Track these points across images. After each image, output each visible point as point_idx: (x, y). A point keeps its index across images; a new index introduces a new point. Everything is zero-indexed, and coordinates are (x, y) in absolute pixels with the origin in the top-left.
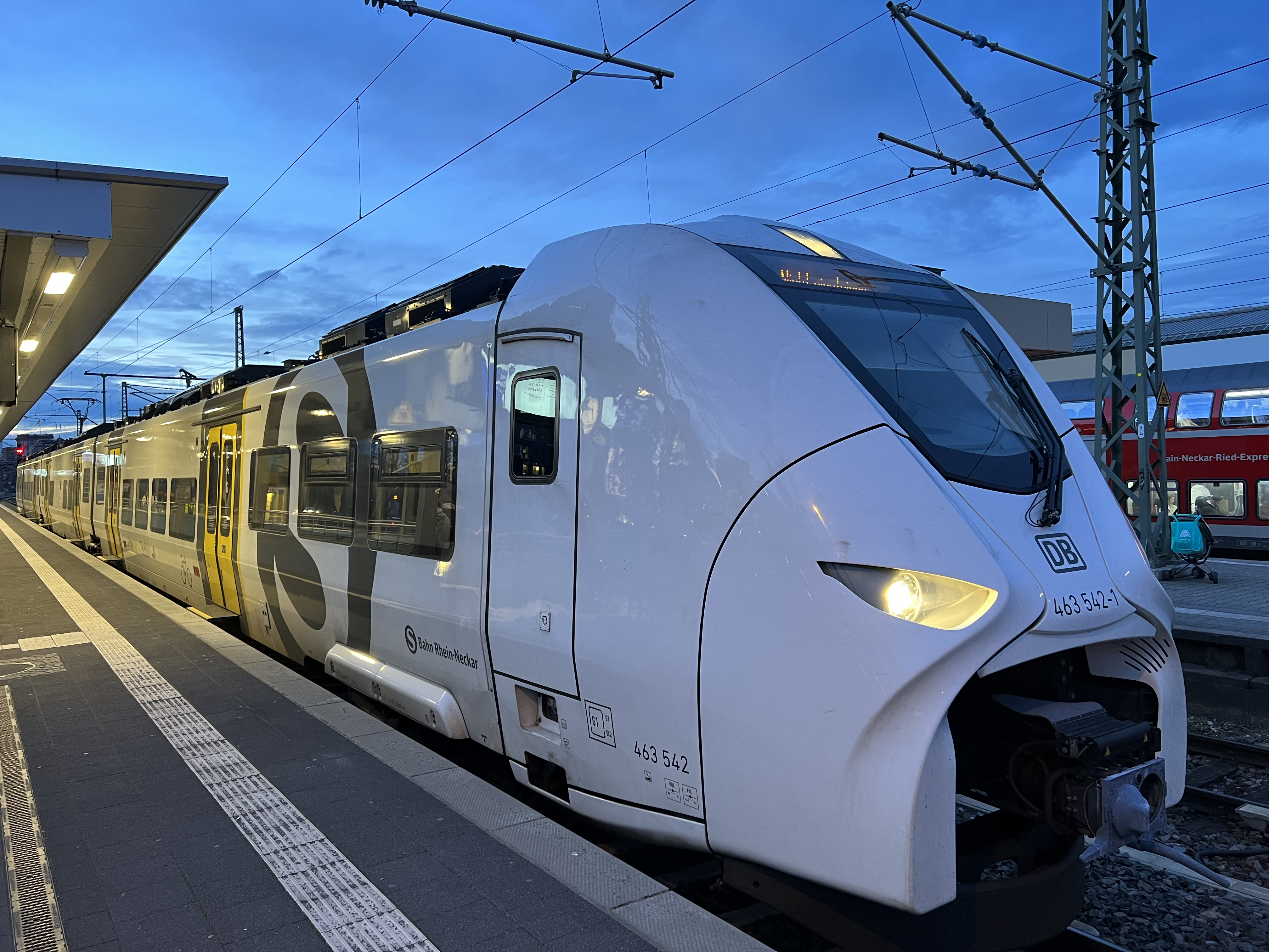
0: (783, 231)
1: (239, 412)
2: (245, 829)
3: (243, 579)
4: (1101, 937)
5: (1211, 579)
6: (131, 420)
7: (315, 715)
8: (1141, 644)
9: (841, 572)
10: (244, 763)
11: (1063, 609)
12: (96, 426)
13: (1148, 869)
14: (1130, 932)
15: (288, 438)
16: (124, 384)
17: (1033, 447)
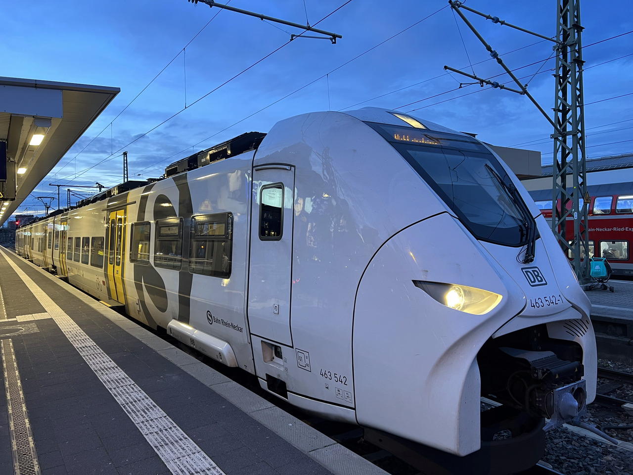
0: (396, 115)
1: (126, 204)
2: (127, 411)
3: (128, 288)
4: (553, 469)
5: (610, 290)
6: (72, 208)
7: (162, 354)
8: (574, 322)
9: (424, 285)
10: (127, 378)
11: (535, 305)
12: (55, 211)
13: (577, 435)
14: (568, 466)
15: (149, 217)
16: (69, 190)
17: (520, 224)
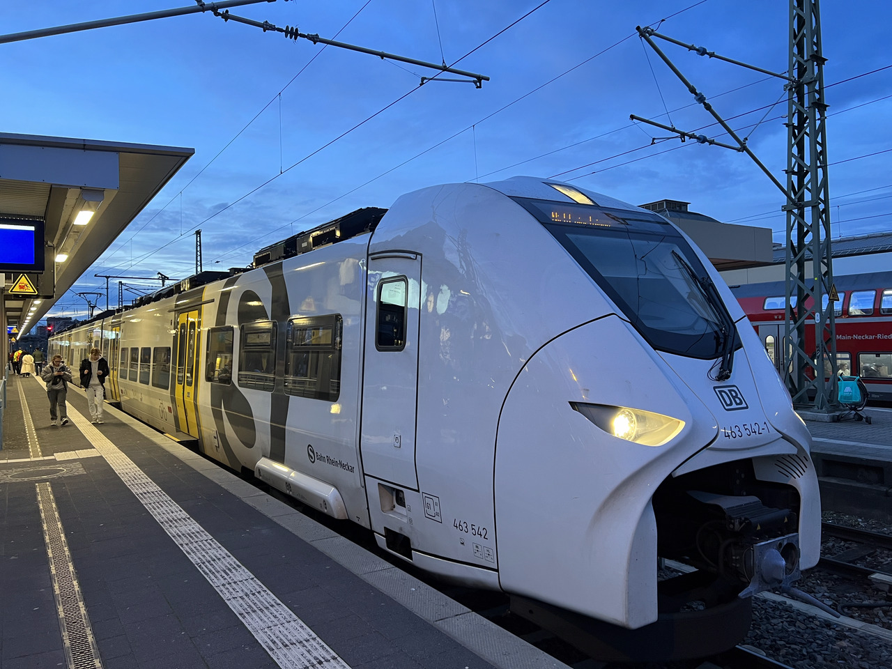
0: (555, 186)
1: (200, 303)
2: (204, 571)
3: (202, 416)
4: (767, 656)
5: (867, 421)
6: (127, 308)
7: (248, 502)
8: (789, 459)
9: (584, 409)
10: (202, 531)
11: (730, 434)
12: (101, 312)
13: (805, 614)
14: (787, 654)
15: (232, 321)
16: (120, 282)
17: (716, 329)
